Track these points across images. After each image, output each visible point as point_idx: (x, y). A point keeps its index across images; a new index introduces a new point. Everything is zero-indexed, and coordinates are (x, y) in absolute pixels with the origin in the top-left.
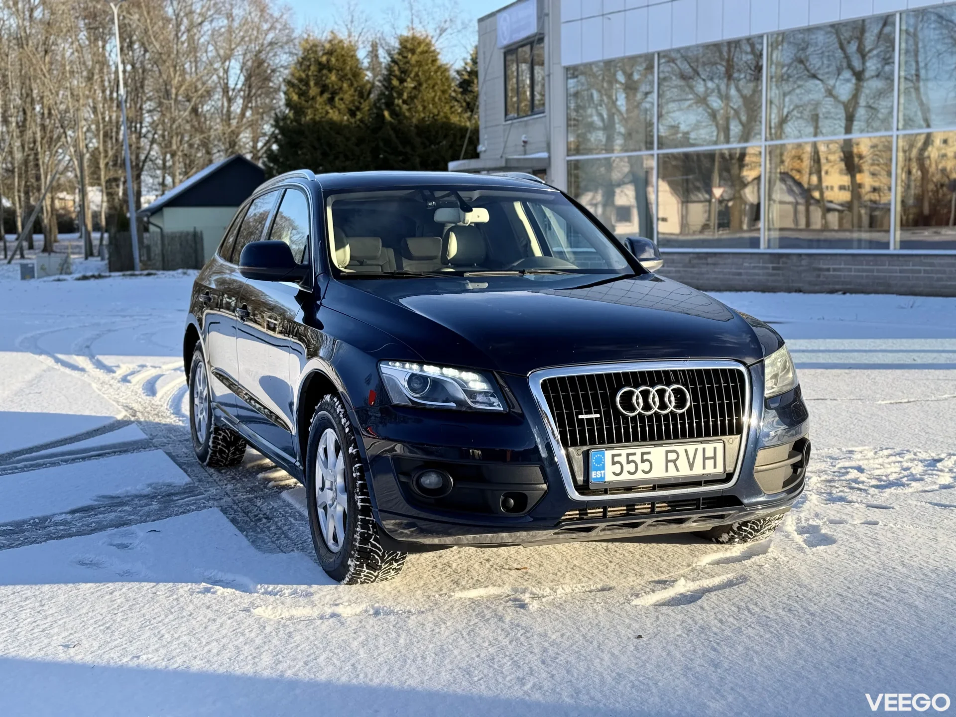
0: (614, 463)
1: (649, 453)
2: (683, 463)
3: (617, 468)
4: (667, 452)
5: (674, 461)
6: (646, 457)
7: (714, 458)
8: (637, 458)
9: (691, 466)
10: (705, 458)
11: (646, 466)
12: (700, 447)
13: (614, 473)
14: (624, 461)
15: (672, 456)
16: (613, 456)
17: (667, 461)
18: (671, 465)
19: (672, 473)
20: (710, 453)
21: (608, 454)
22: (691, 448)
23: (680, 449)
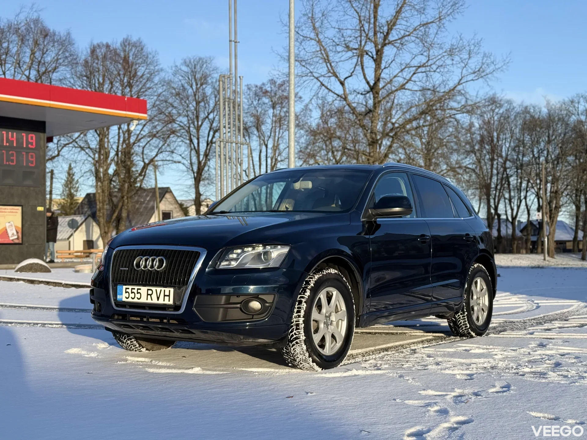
0: (126, 292)
1: (140, 289)
2: (154, 296)
3: (127, 295)
4: (148, 290)
5: (151, 295)
6: (139, 291)
7: (169, 296)
8: (135, 291)
9: (158, 298)
10: (165, 296)
11: (138, 296)
12: (163, 289)
13: (126, 298)
14: (130, 292)
15: (150, 292)
16: (126, 289)
17: (148, 295)
18: (149, 296)
19: (149, 301)
20: (167, 293)
21: (124, 287)
22: (159, 289)
23: (154, 289)
